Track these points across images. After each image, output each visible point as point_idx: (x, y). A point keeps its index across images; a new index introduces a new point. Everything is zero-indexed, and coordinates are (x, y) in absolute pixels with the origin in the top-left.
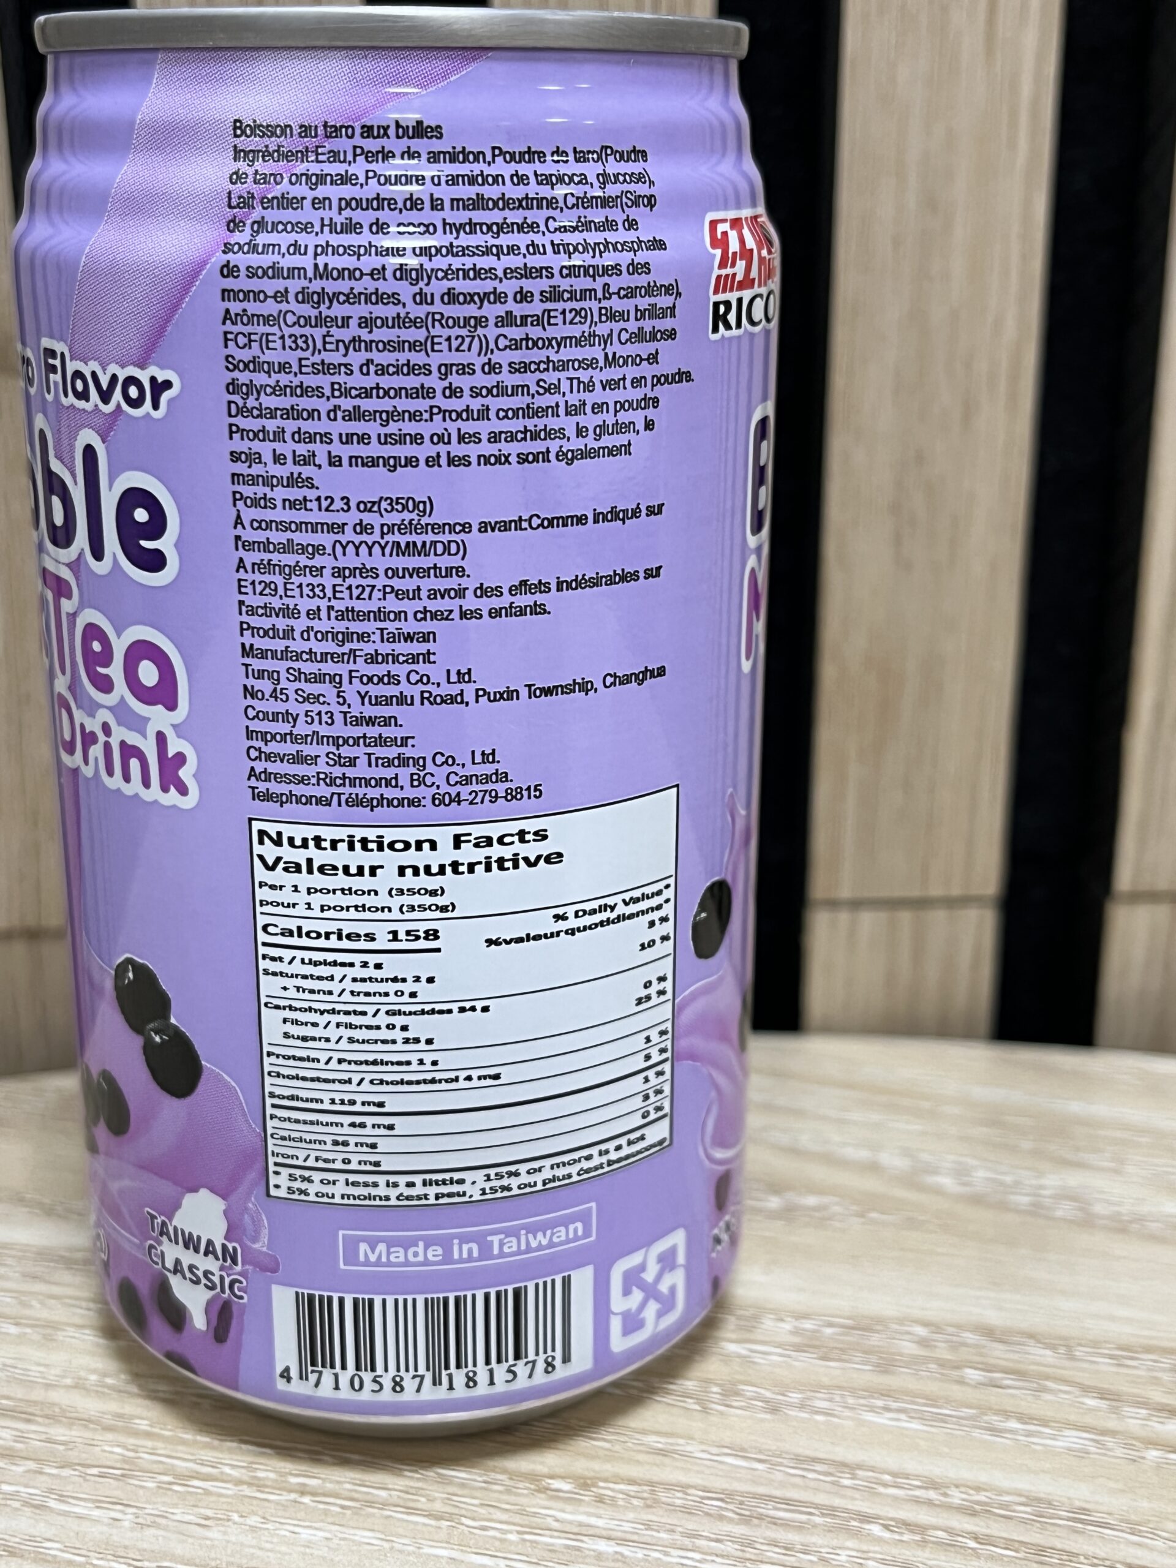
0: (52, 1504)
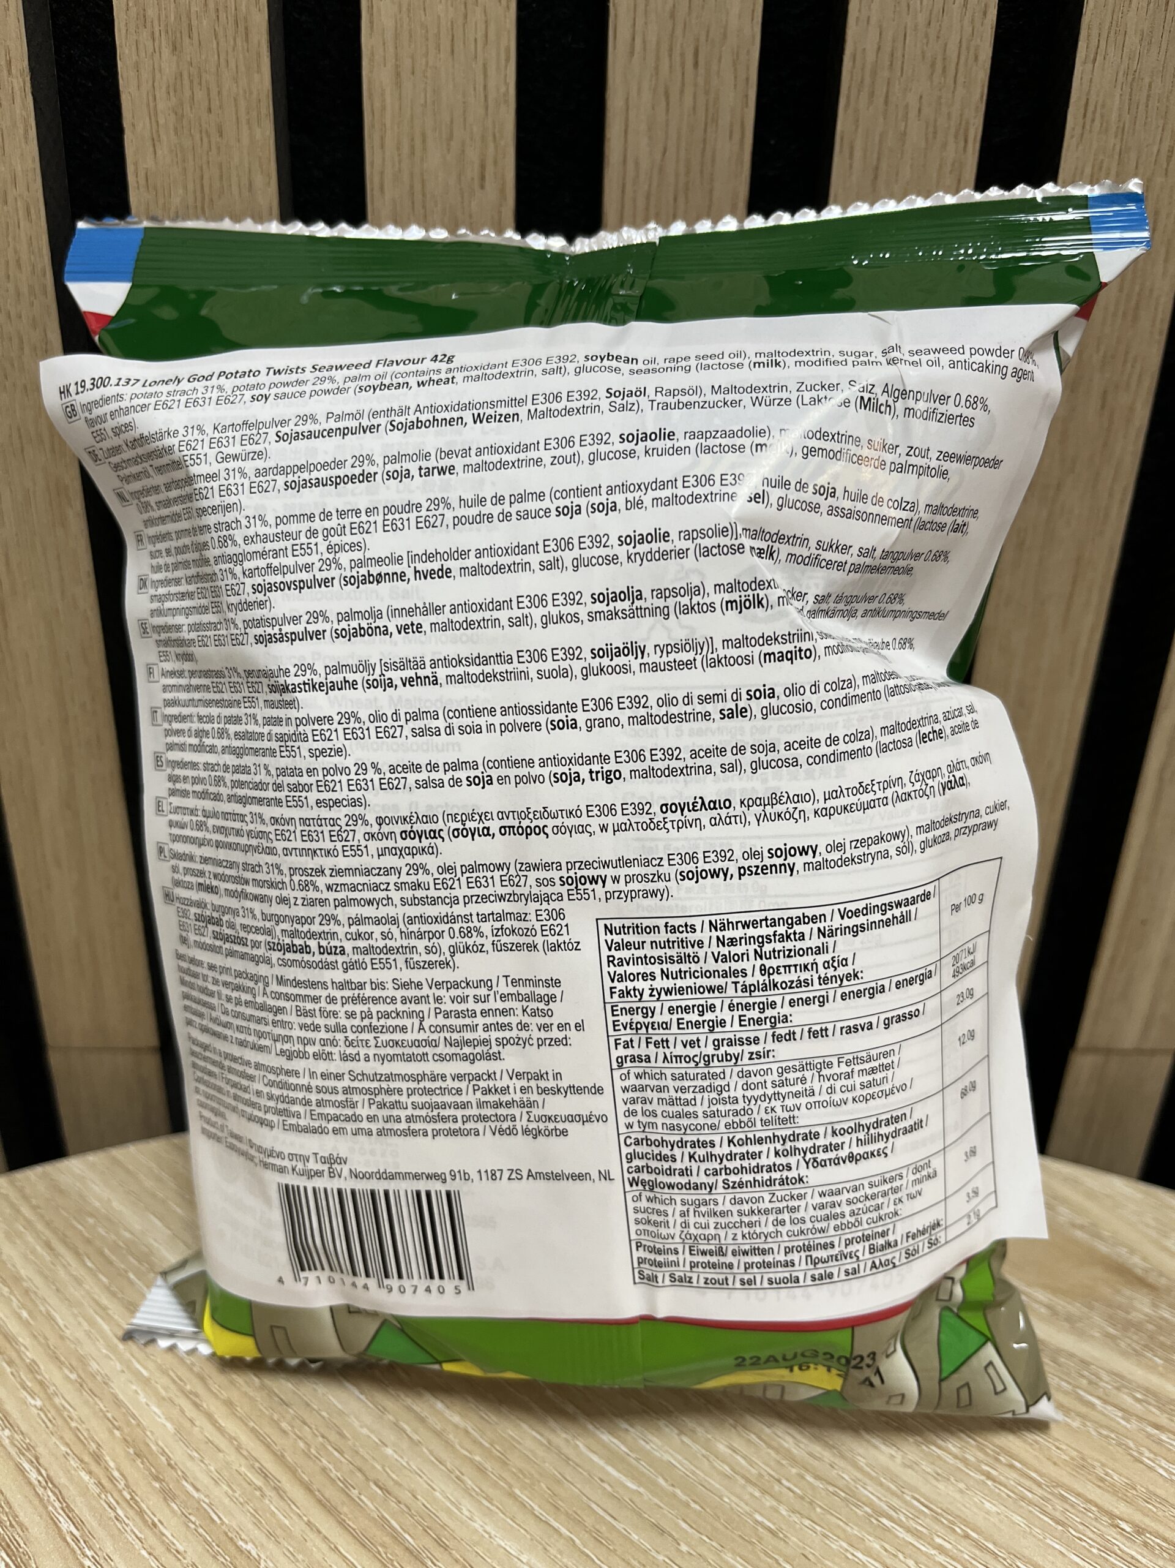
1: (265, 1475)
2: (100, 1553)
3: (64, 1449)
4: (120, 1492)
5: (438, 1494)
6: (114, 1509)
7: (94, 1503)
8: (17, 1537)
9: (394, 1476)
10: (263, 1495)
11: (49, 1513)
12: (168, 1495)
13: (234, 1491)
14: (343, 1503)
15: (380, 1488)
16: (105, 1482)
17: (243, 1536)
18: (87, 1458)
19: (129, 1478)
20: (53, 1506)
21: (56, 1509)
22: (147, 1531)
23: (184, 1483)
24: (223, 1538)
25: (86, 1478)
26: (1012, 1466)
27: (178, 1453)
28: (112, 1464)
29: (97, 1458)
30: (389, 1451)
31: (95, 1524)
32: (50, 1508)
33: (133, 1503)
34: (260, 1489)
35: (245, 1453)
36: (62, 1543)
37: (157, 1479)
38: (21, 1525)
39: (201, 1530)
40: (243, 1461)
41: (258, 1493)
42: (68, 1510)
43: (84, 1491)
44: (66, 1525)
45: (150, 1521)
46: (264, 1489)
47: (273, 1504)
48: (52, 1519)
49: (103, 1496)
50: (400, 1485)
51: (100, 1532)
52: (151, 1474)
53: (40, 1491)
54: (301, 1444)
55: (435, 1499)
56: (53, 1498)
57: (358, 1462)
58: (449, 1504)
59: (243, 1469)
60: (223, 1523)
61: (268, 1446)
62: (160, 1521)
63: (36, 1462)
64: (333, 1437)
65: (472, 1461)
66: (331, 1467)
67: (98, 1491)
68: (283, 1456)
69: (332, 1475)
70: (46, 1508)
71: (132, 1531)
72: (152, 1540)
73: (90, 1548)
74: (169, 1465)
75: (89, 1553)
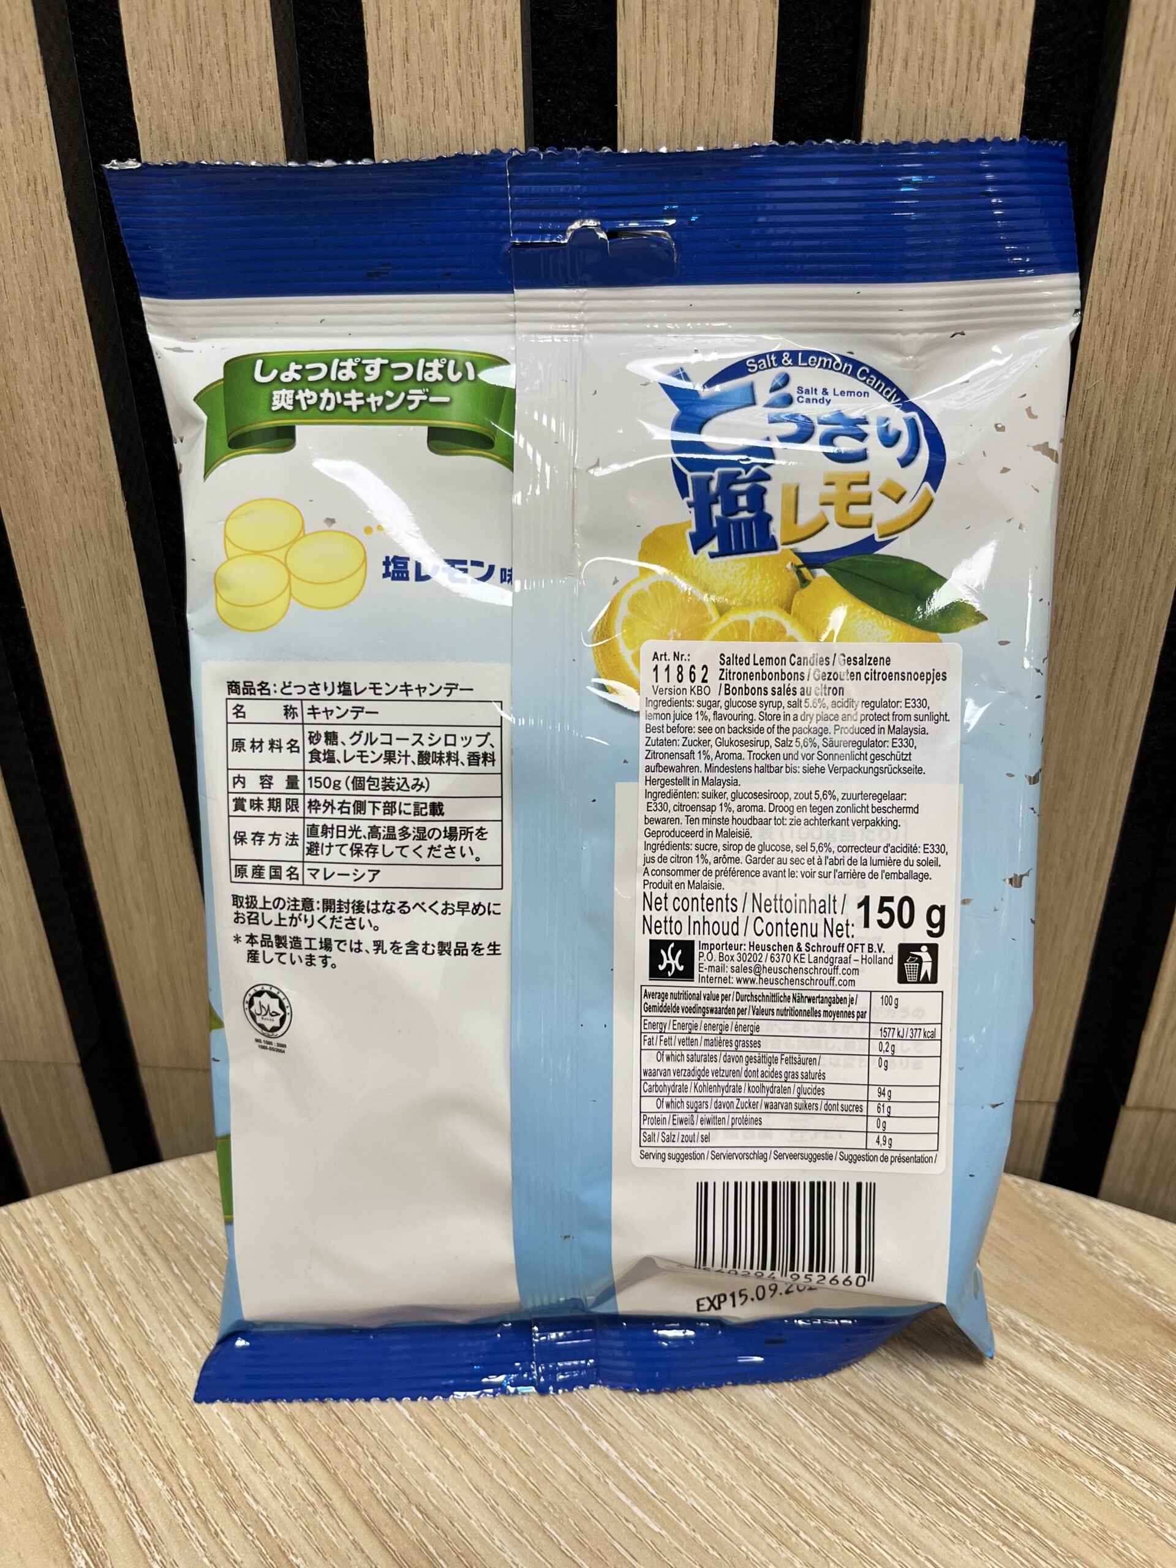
0: (884, 1488)
1: (318, 1491)
2: (167, 1558)
3: (142, 1454)
4: (189, 1499)
5: (473, 1522)
6: (182, 1517)
7: (165, 1508)
8: (96, 1537)
9: (434, 1501)
10: (315, 1511)
11: (125, 1516)
12: (230, 1505)
13: (290, 1506)
14: (387, 1525)
15: (422, 1513)
16: (176, 1489)
17: (294, 1551)
18: (162, 1465)
19: (198, 1489)
20: (130, 1510)
21: (131, 1513)
22: (209, 1539)
23: (245, 1494)
24: (277, 1551)
25: (160, 1483)
26: (1030, 1533)
27: (243, 1464)
28: (183, 1472)
29: (171, 1465)
30: (432, 1476)
31: (164, 1529)
32: (127, 1512)
33: (199, 1512)
34: (312, 1505)
35: (302, 1469)
36: (135, 1547)
37: (222, 1489)
38: (101, 1526)
39: (258, 1543)
40: (299, 1476)
41: (310, 1509)
42: (141, 1514)
43: (157, 1497)
44: (139, 1529)
45: (213, 1530)
46: (317, 1506)
47: (323, 1519)
48: (127, 1522)
49: (173, 1503)
50: (439, 1511)
51: (168, 1538)
52: (218, 1484)
53: (119, 1494)
54: (353, 1463)
55: (470, 1526)
56: (129, 1502)
57: (403, 1485)
58: (482, 1533)
59: (299, 1484)
60: (277, 1536)
61: (323, 1464)
62: (221, 1531)
63: (117, 1465)
64: (383, 1458)
65: (507, 1491)
66: (378, 1488)
67: (169, 1498)
68: (336, 1474)
69: (378, 1496)
70: (123, 1511)
71: (197, 1538)
72: (214, 1549)
73: (159, 1552)
74: (234, 1476)
75: (158, 1557)
